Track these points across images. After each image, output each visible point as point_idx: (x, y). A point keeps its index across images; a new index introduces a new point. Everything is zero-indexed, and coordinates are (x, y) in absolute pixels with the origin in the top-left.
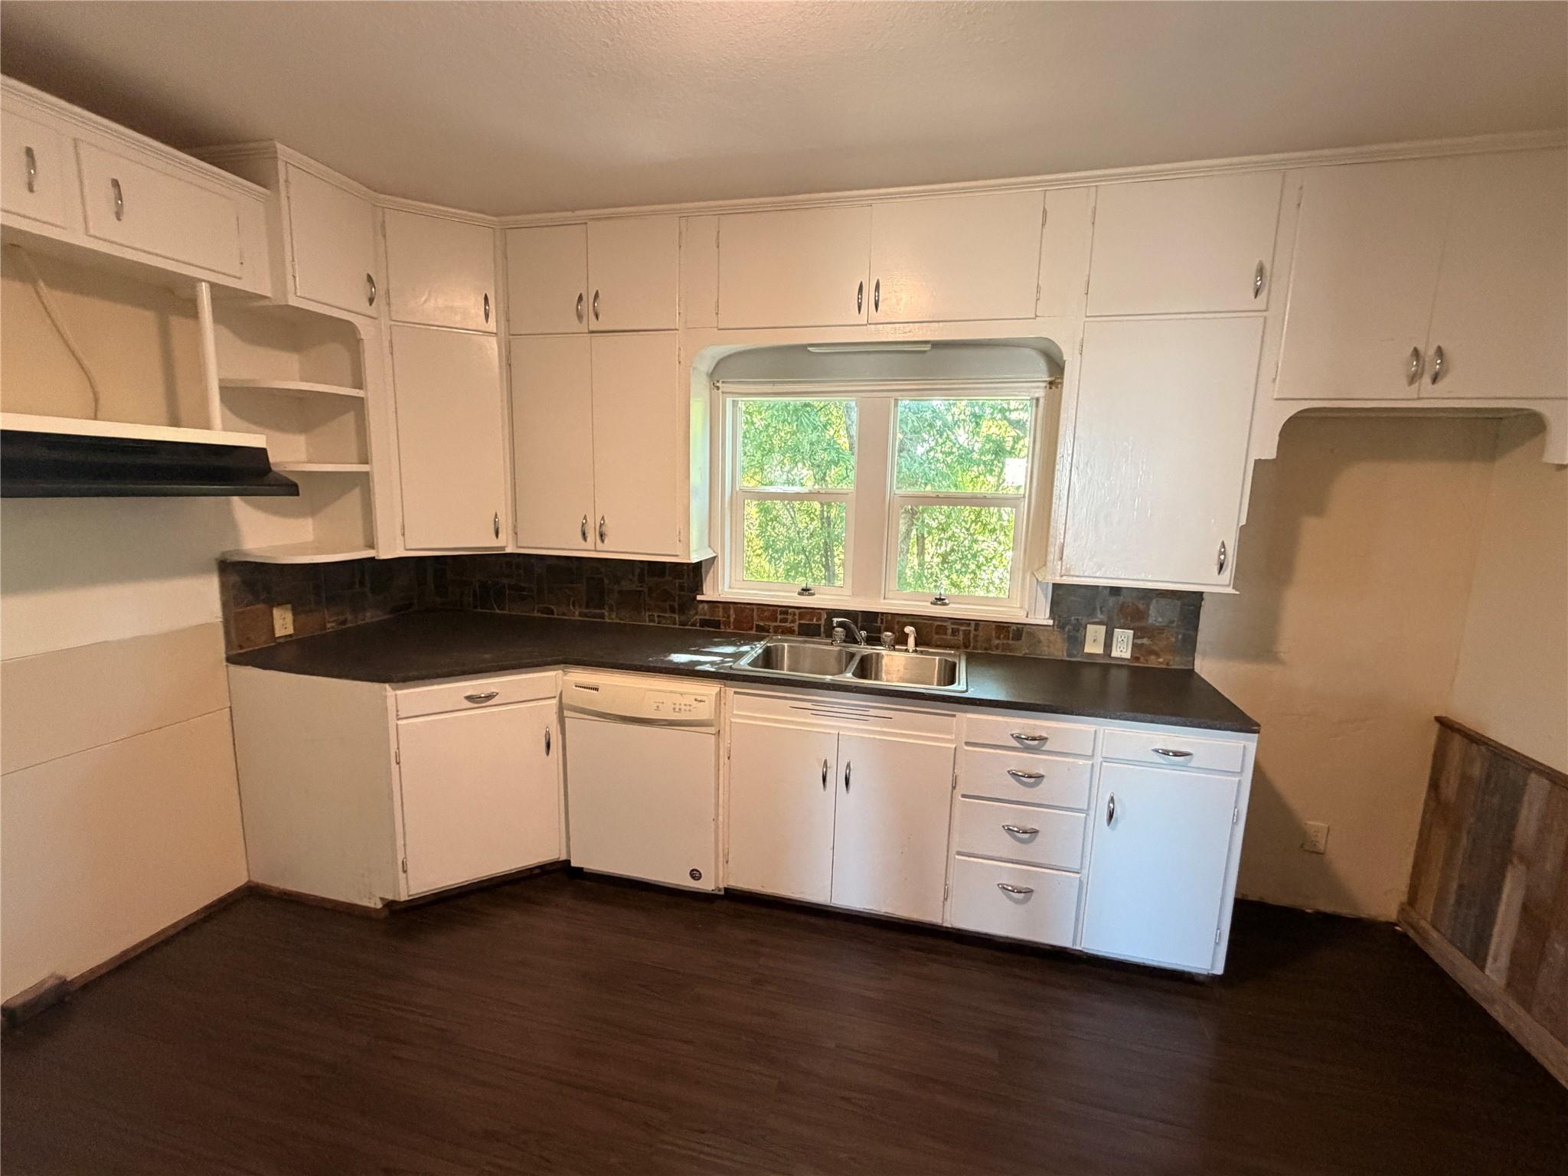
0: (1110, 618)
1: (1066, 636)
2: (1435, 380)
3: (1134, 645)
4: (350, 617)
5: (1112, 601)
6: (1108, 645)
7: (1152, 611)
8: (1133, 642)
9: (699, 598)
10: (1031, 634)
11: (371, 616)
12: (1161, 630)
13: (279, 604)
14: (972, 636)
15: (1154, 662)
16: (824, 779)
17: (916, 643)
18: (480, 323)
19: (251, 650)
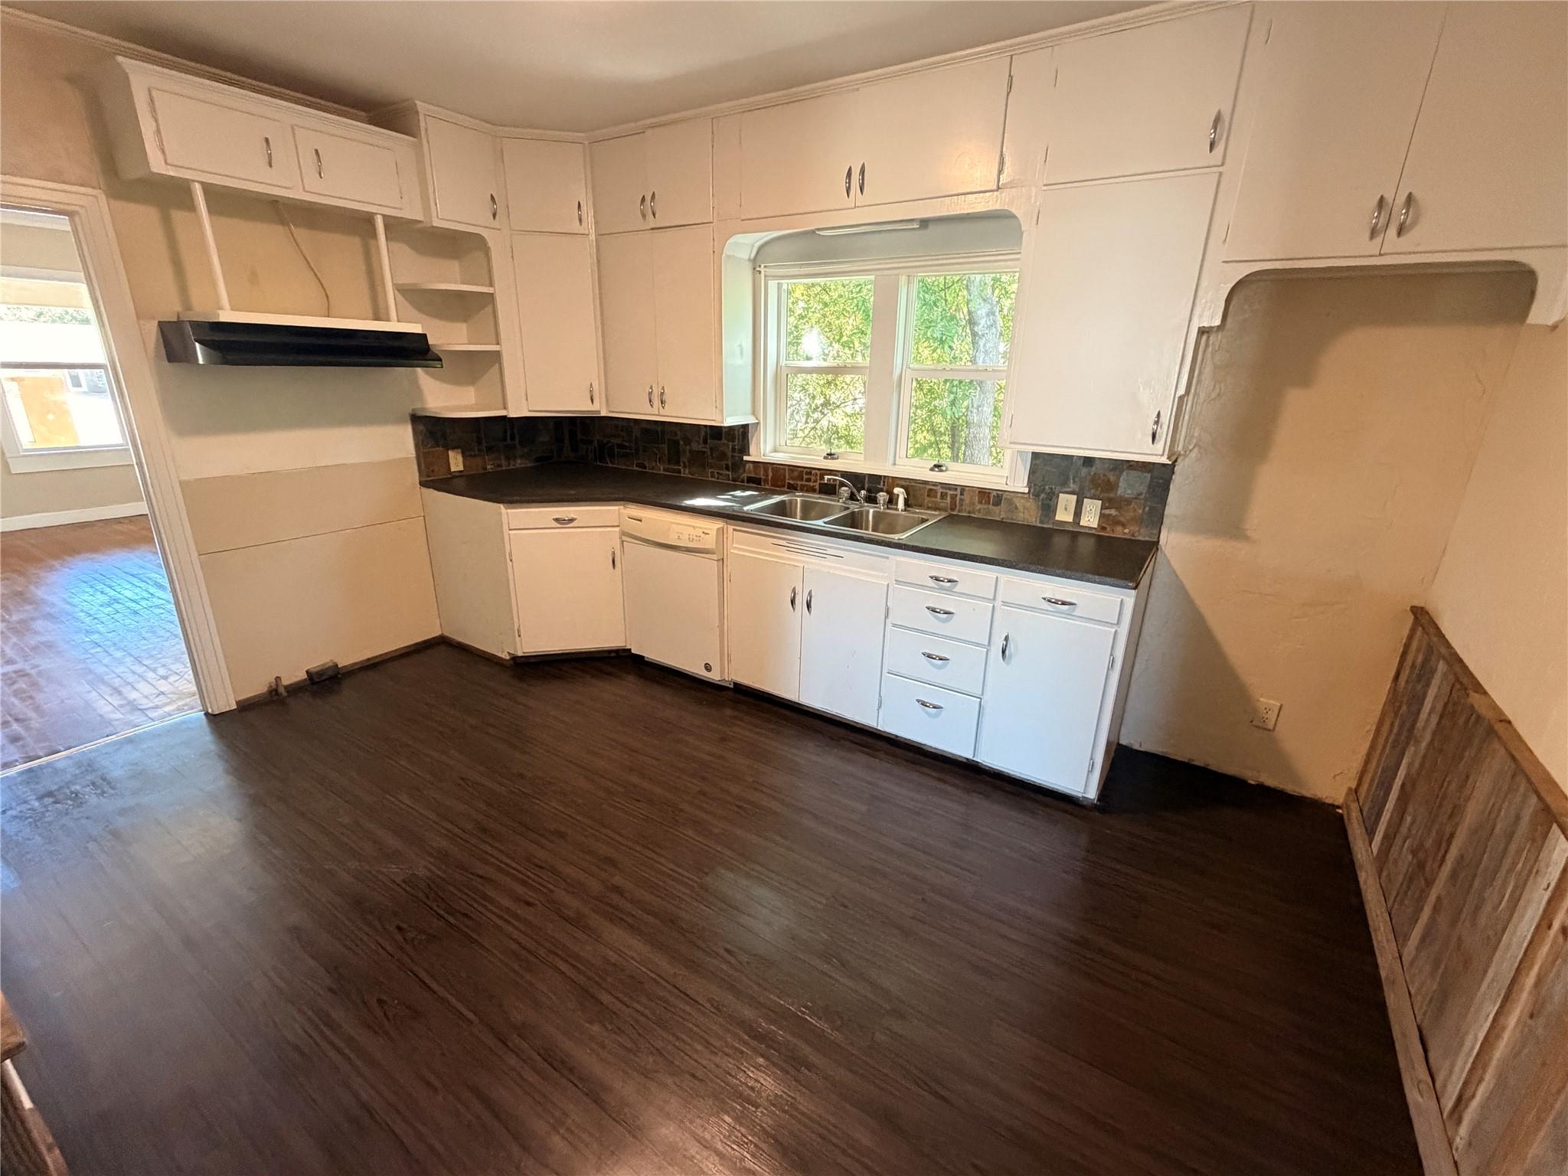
0: (1082, 489)
1: (1040, 504)
2: (1400, 232)
3: (1102, 516)
4: (503, 462)
5: (1084, 471)
6: (1078, 513)
7: (1122, 484)
8: (1101, 513)
9: (746, 458)
10: (1010, 502)
11: (519, 463)
12: (1128, 502)
13: (453, 448)
14: (958, 498)
15: (1120, 532)
16: (793, 602)
17: (907, 503)
18: (575, 227)
19: (435, 479)
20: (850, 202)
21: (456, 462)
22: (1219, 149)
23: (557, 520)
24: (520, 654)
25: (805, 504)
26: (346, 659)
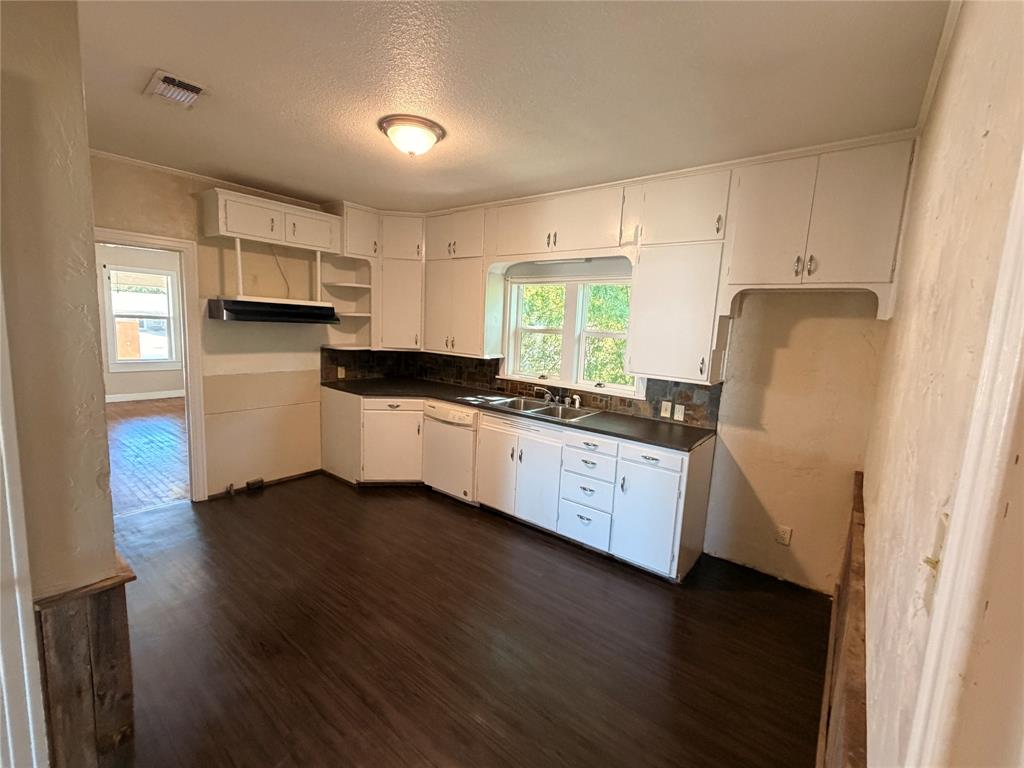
0: (674, 399)
1: (652, 407)
2: (810, 272)
3: (685, 414)
4: (367, 375)
5: (675, 389)
6: (672, 413)
7: (695, 396)
9: (497, 377)
10: (636, 405)
12: (699, 406)
13: (341, 366)
14: (609, 403)
15: (697, 424)
16: (512, 456)
17: (581, 404)
18: (415, 256)
19: (329, 382)
20: (549, 250)
21: (341, 373)
22: (722, 232)
23: (390, 406)
24: (362, 481)
25: (525, 403)
26: (269, 477)
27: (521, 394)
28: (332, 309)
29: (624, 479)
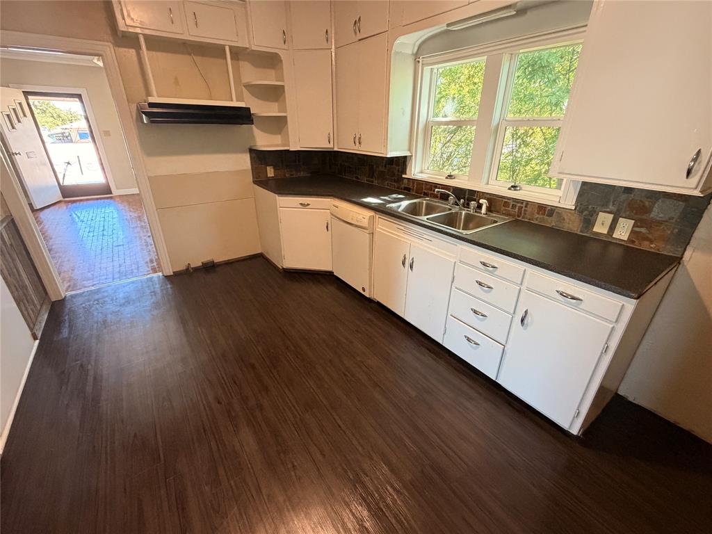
0: (619, 210)
1: (582, 218)
3: (632, 232)
4: (294, 173)
5: (623, 197)
6: (612, 228)
7: (656, 209)
8: (632, 230)
9: (404, 176)
10: (559, 215)
11: (302, 174)
12: (660, 223)
13: (269, 166)
14: (523, 209)
16: (404, 264)
17: (489, 209)
18: (325, 45)
19: (261, 181)
21: (270, 172)
23: (301, 204)
24: (286, 267)
25: (427, 205)
27: (426, 195)
28: (249, 109)
29: (526, 312)
